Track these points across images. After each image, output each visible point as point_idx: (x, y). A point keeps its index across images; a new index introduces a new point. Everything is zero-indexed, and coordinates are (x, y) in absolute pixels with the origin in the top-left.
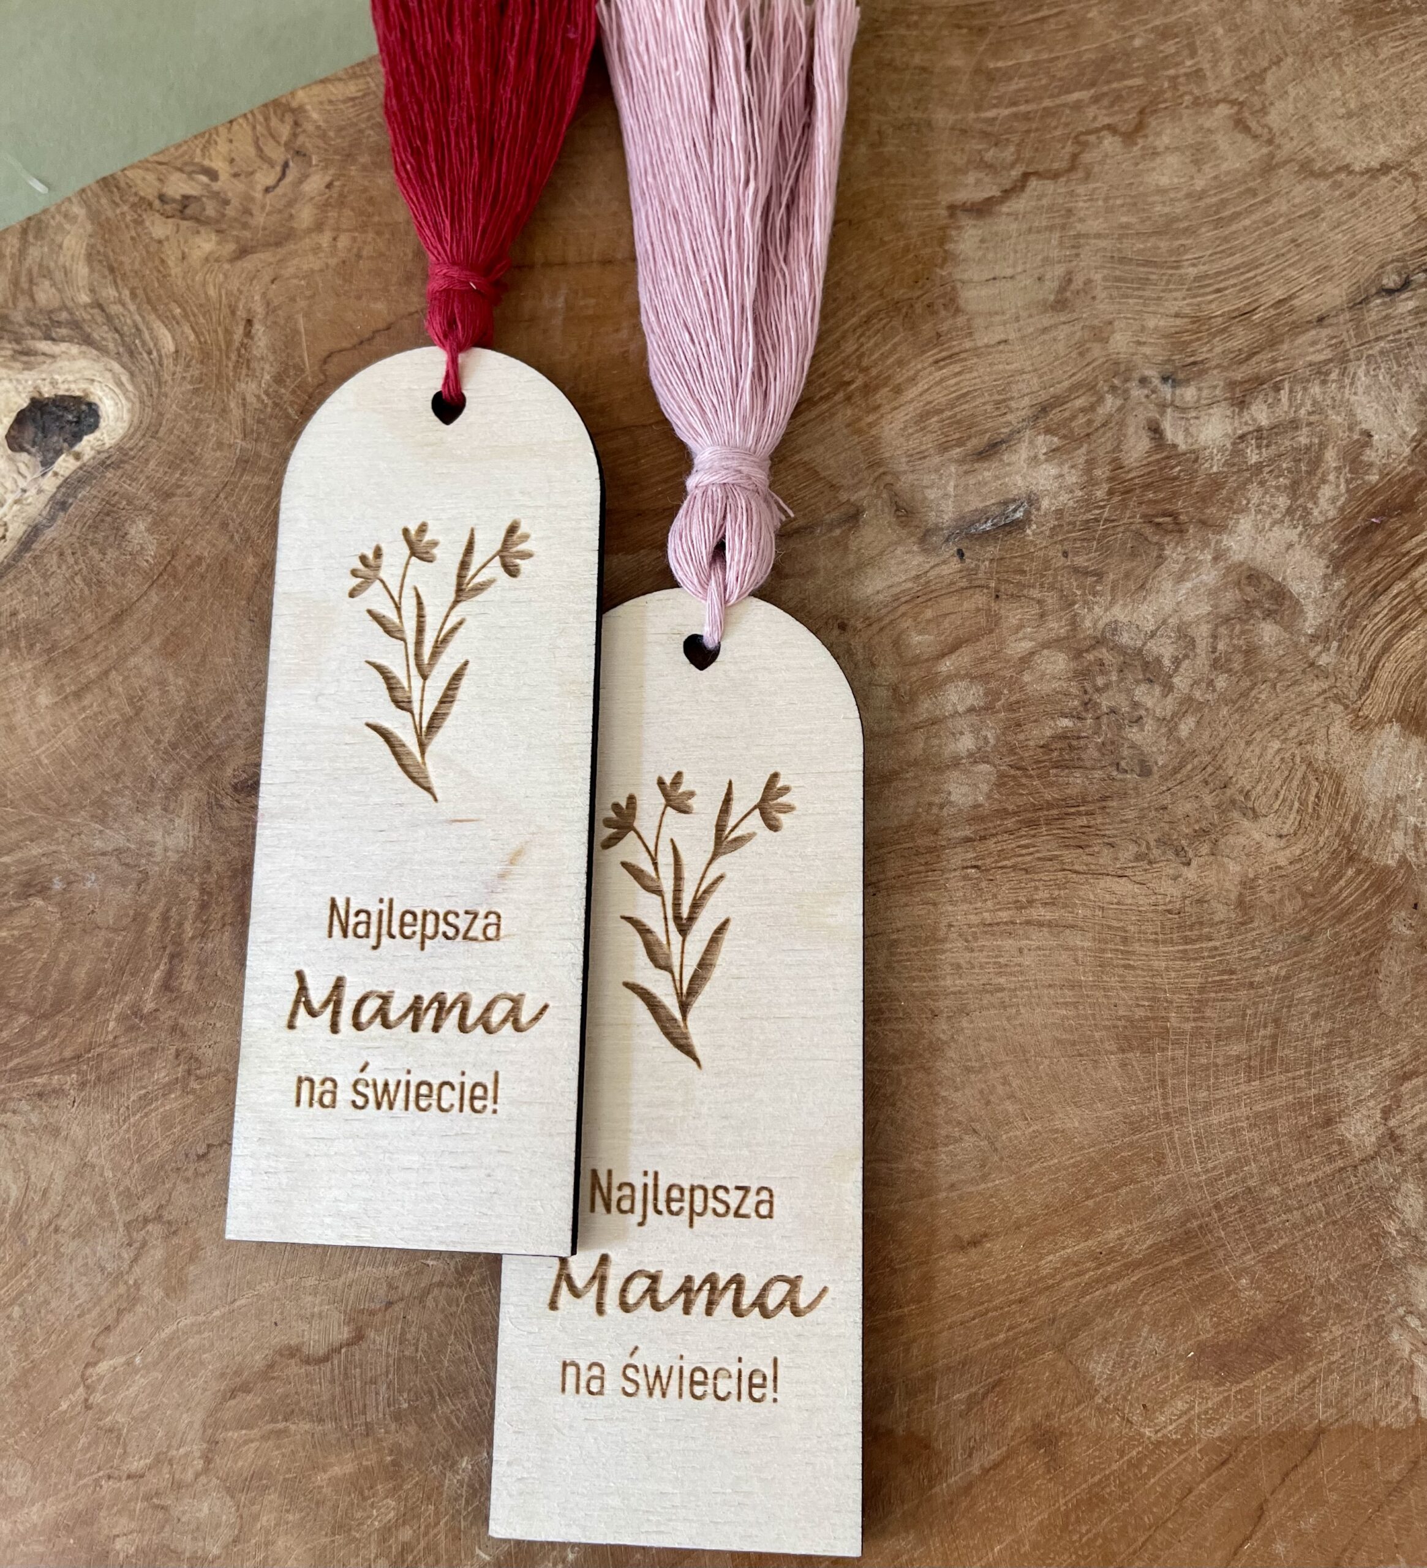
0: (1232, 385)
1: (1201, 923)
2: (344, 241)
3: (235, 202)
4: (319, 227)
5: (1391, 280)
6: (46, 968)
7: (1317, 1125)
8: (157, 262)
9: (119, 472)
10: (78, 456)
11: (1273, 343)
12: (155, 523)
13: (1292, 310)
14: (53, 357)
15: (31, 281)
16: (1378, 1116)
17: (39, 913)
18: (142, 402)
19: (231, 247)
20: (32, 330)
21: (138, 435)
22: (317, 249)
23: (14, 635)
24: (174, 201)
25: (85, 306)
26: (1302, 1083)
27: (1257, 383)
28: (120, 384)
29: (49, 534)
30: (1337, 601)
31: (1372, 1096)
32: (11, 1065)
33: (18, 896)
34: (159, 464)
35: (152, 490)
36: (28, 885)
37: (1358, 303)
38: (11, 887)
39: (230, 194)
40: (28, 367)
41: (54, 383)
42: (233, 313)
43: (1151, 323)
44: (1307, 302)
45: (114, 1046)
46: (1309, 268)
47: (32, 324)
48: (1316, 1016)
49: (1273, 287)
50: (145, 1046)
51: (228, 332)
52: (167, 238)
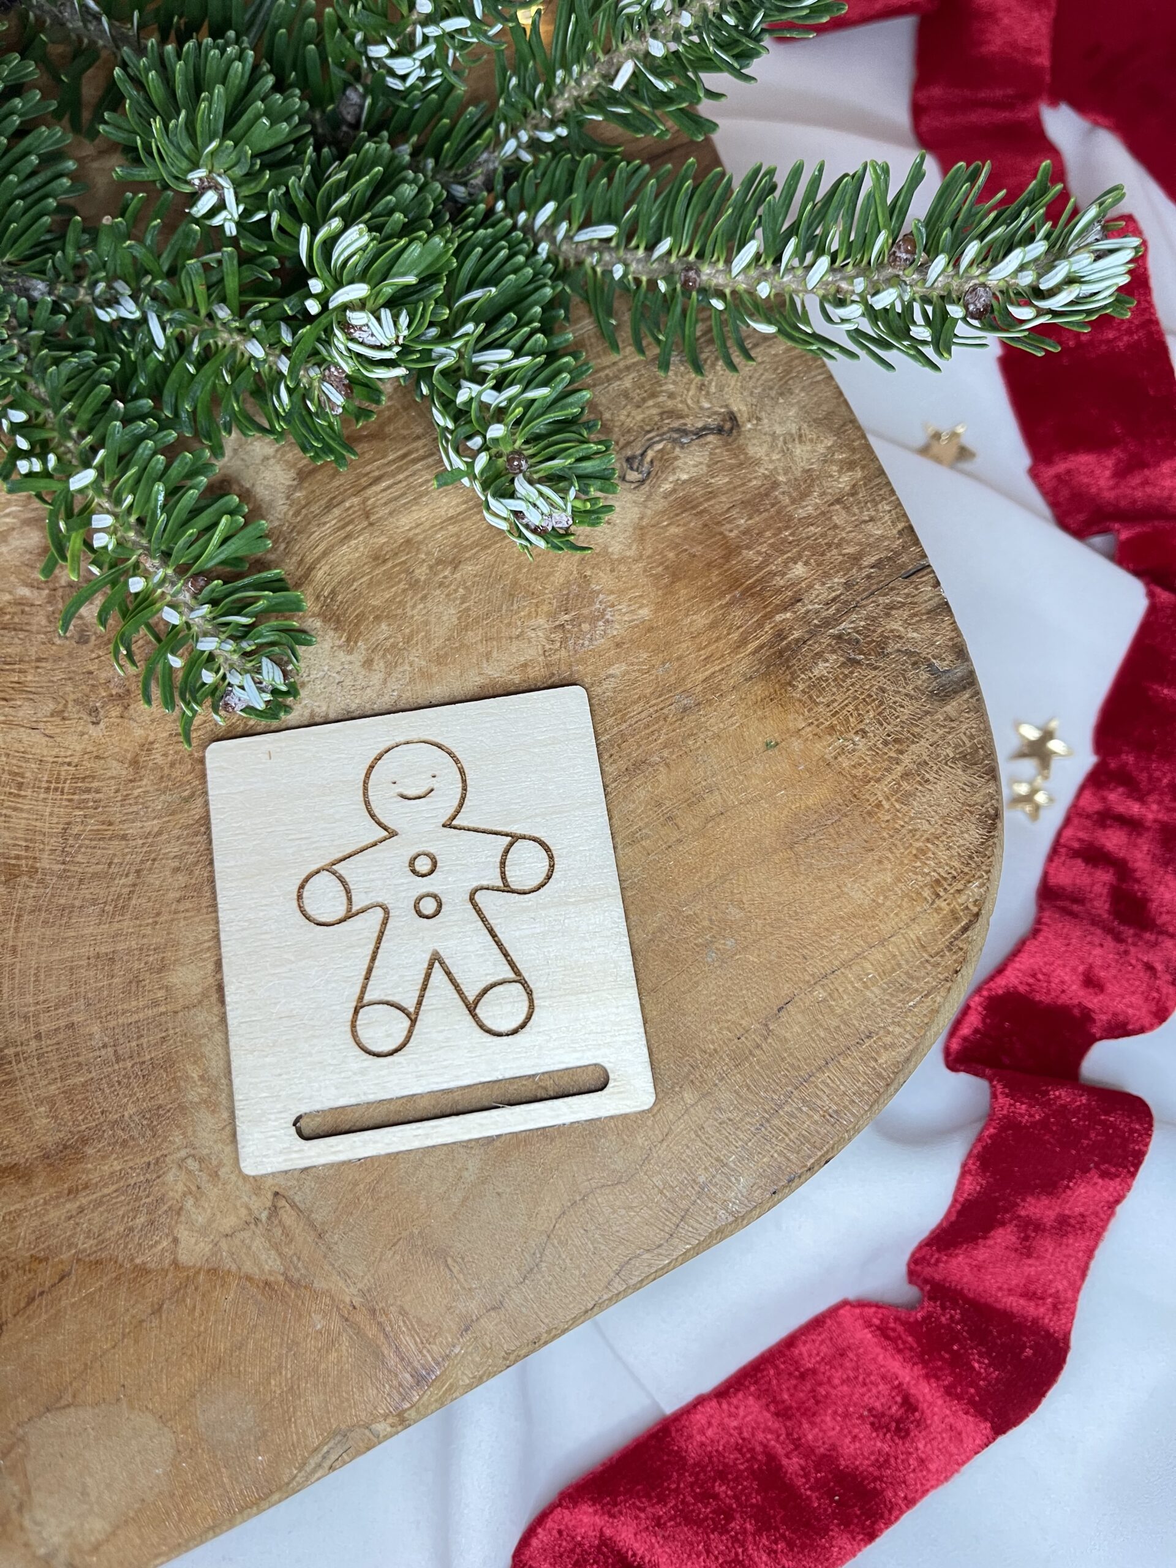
1: (94, 777)
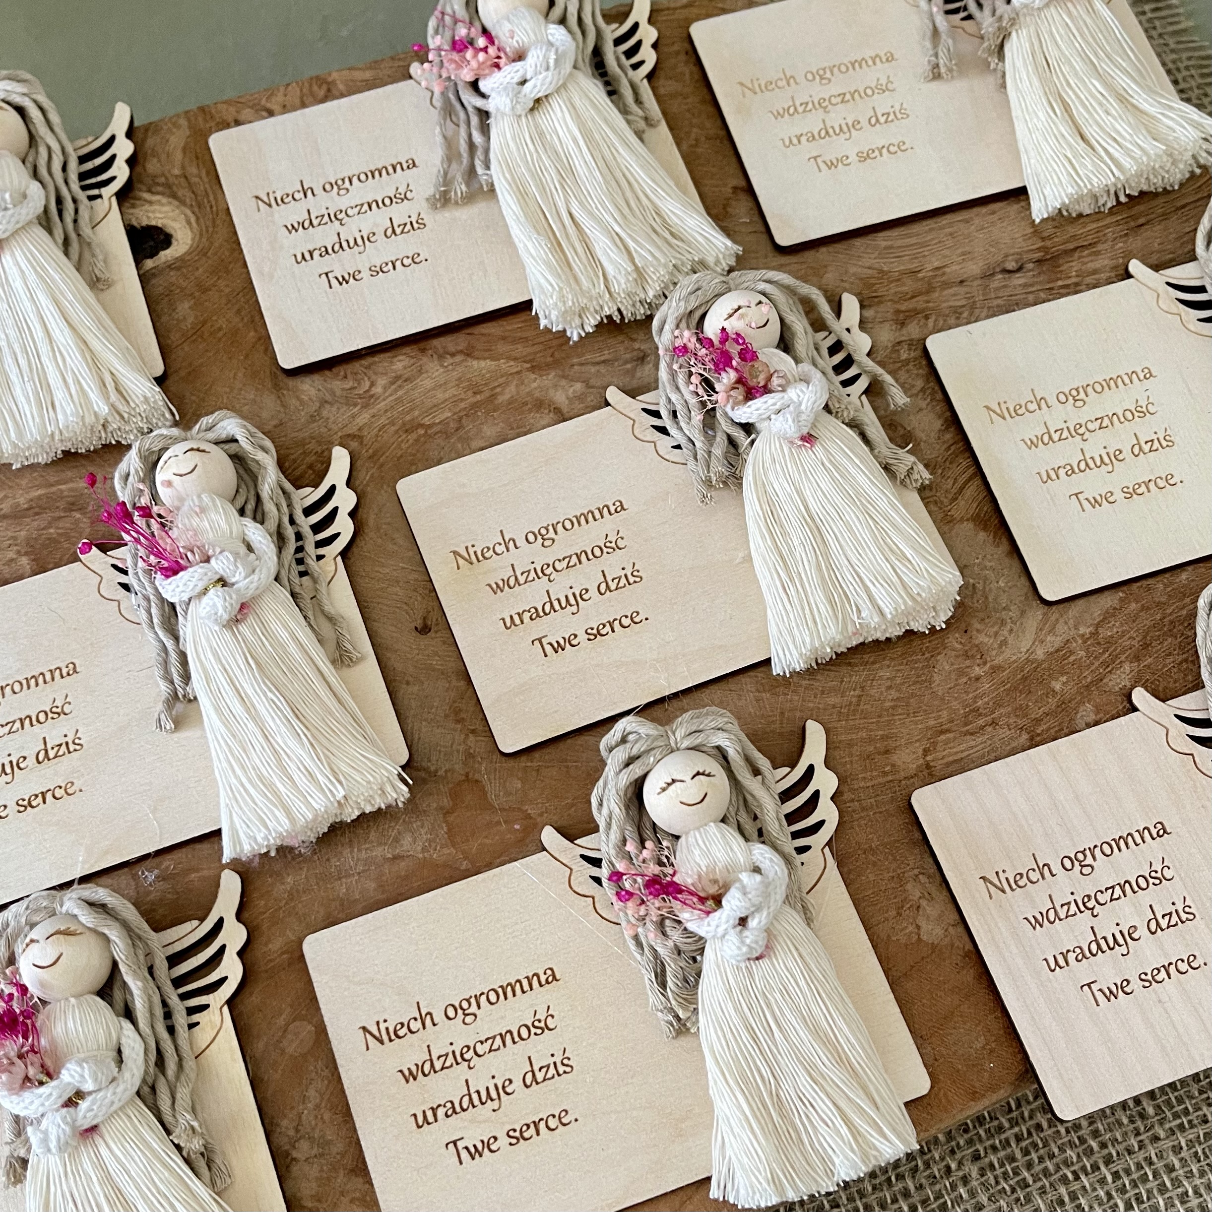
0: (898, 312)
5: (1011, 265)
7: (879, 753)
9: (179, 273)
11: (928, 292)
12: (195, 305)
13: (944, 274)
14: (151, 203)
15: (145, 158)
16: (920, 752)
17: (77, 521)
18: (201, 235)
20: (140, 186)
21: (195, 253)
25: (176, 176)
26: (874, 726)
27: (914, 313)
28: (189, 223)
30: (946, 446)
31: (917, 741)
34: (205, 271)
35: (197, 285)
37: (987, 276)
38: (62, 504)
40: (133, 206)
41: (147, 218)
43: (853, 270)
44: (954, 270)
46: (960, 251)
47: (141, 182)
48: (889, 688)
49: (934, 259)
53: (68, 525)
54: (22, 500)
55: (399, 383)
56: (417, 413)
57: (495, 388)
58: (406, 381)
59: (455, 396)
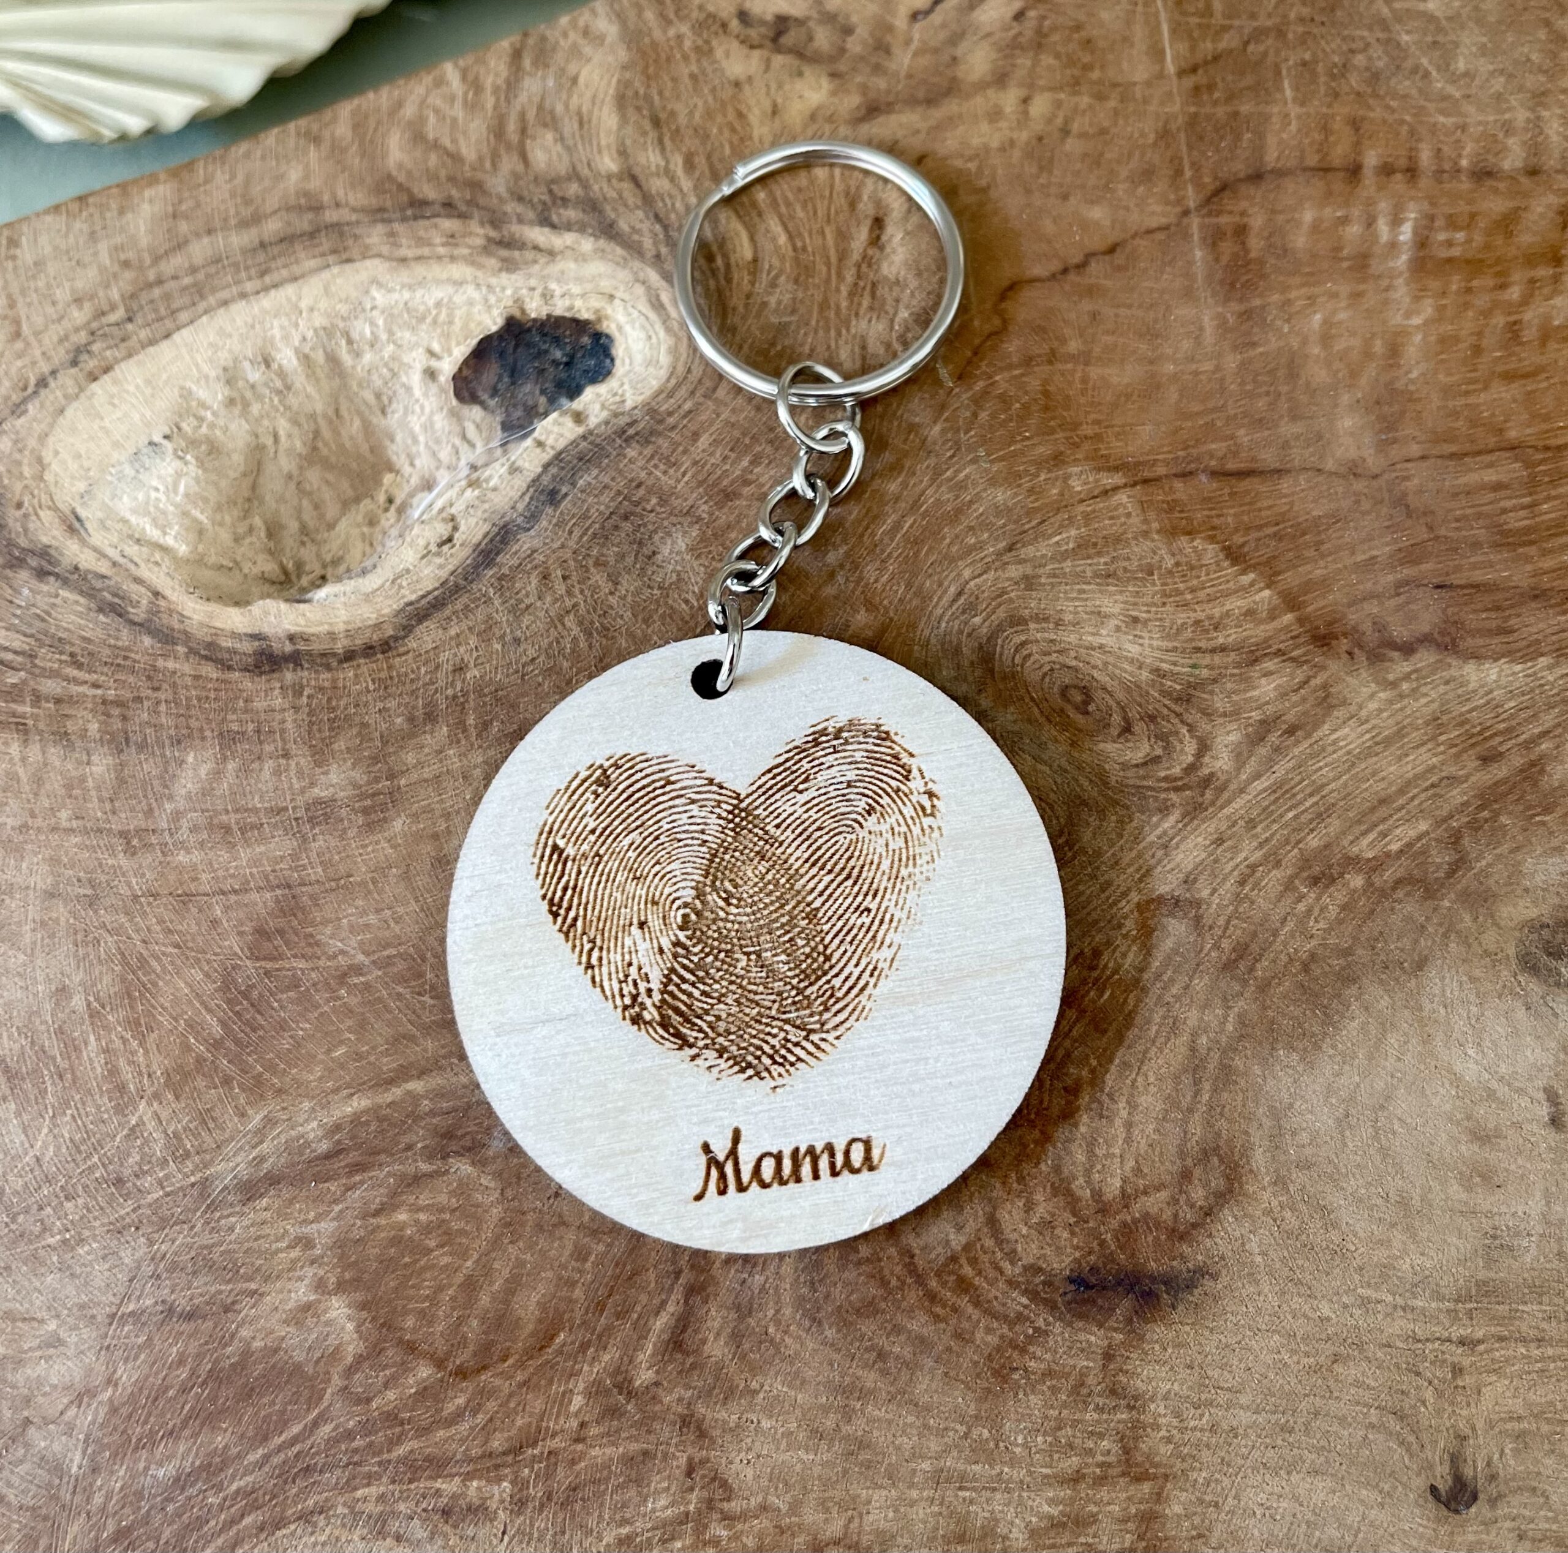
2: (1040, 106)
3: (862, 32)
4: (1000, 79)
6: (470, 1286)
8: (731, 116)
9: (648, 451)
10: (579, 417)
12: (703, 539)
14: (551, 254)
15: (523, 131)
17: (464, 1189)
19: (852, 101)
20: (520, 209)
21: (683, 392)
22: (995, 115)
23: (458, 703)
24: (762, 23)
25: (609, 178)
28: (657, 305)
29: (525, 542)
32: (401, 1451)
33: (430, 1155)
34: (716, 442)
35: (700, 484)
36: (449, 1135)
38: (420, 1138)
39: (854, 19)
40: (509, 266)
41: (547, 296)
42: (853, 205)
45: (577, 1440)
47: (520, 199)
50: (634, 1447)
51: (843, 236)
52: (750, 79)
53: (443, 1199)
54: (312, 1129)
55: (1273, 738)
56: (1334, 825)
57: (1534, 741)
58: (1291, 731)
59: (1431, 769)
